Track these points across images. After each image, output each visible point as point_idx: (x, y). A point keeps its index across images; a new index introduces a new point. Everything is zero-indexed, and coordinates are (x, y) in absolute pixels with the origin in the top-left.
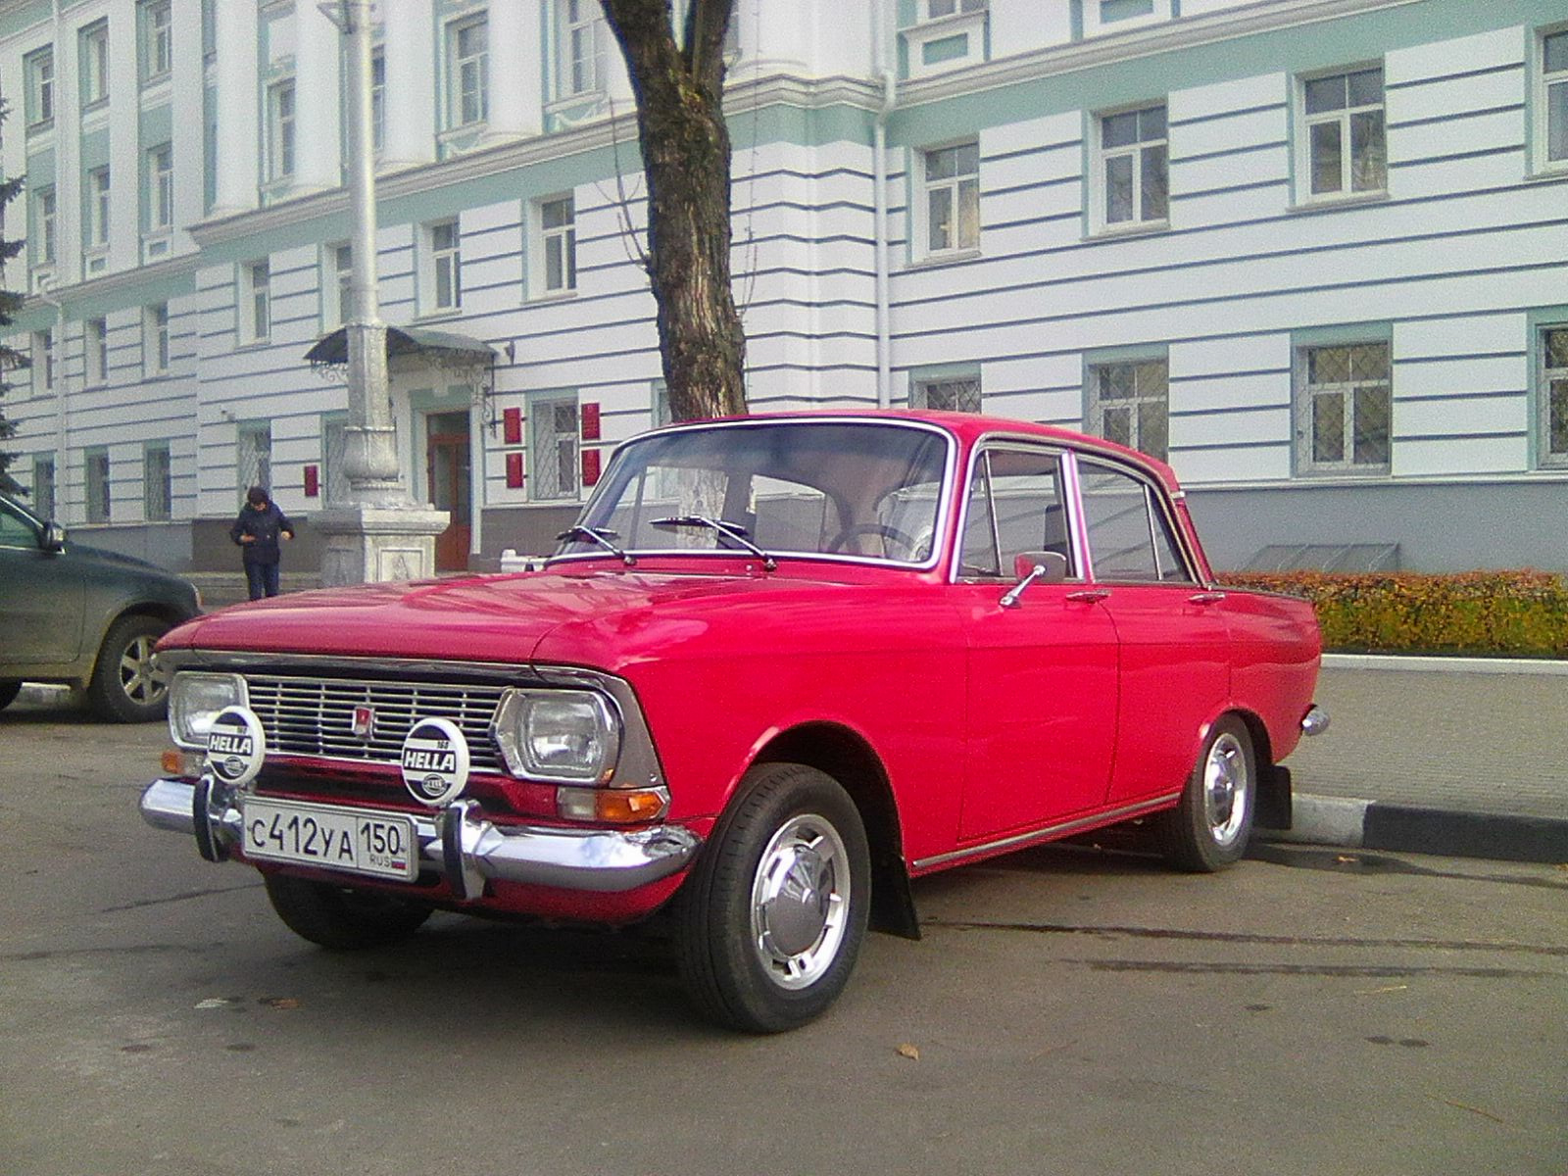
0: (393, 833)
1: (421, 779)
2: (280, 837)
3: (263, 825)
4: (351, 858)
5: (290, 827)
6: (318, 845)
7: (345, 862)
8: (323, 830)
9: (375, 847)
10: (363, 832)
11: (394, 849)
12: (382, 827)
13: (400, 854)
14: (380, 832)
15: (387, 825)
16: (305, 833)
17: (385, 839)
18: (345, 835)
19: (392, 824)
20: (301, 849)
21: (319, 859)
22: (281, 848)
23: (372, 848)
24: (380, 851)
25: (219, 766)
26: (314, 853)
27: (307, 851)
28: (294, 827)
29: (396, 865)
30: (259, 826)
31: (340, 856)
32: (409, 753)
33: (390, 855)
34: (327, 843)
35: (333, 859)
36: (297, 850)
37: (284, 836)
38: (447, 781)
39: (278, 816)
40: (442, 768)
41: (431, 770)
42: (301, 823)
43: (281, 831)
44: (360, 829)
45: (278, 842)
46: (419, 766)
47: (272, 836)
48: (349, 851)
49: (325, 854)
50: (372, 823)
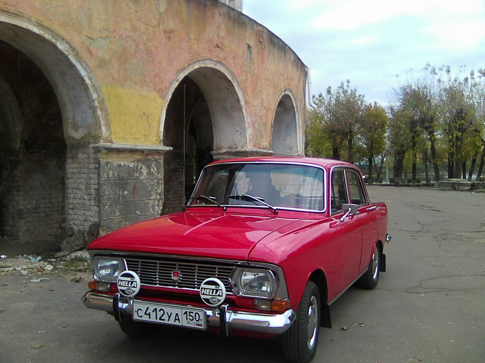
0: (197, 315)
1: (209, 298)
2: (149, 314)
3: (142, 310)
4: (179, 322)
5: (153, 311)
6: (165, 317)
7: (177, 323)
8: (167, 313)
9: (190, 319)
10: (184, 314)
11: (197, 320)
12: (193, 312)
13: (200, 321)
14: (191, 314)
15: (195, 312)
16: (160, 314)
17: (194, 316)
18: (177, 314)
19: (196, 312)
20: (158, 318)
21: (166, 322)
22: (150, 318)
23: (188, 319)
24: (192, 320)
25: (123, 291)
26: (164, 320)
27: (160, 319)
28: (155, 312)
29: (198, 325)
30: (140, 311)
31: (175, 321)
32: (203, 289)
33: (196, 322)
34: (169, 317)
35: (172, 322)
36: (156, 319)
37: (151, 314)
38: (219, 299)
39: (148, 308)
40: (217, 295)
41: (212, 295)
42: (158, 310)
43: (150, 313)
44: (183, 313)
45: (148, 316)
46: (207, 294)
47: (145, 314)
48: (178, 320)
49: (168, 320)
50: (188, 311)
